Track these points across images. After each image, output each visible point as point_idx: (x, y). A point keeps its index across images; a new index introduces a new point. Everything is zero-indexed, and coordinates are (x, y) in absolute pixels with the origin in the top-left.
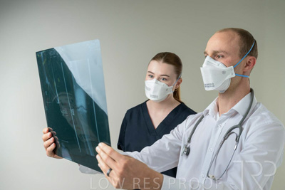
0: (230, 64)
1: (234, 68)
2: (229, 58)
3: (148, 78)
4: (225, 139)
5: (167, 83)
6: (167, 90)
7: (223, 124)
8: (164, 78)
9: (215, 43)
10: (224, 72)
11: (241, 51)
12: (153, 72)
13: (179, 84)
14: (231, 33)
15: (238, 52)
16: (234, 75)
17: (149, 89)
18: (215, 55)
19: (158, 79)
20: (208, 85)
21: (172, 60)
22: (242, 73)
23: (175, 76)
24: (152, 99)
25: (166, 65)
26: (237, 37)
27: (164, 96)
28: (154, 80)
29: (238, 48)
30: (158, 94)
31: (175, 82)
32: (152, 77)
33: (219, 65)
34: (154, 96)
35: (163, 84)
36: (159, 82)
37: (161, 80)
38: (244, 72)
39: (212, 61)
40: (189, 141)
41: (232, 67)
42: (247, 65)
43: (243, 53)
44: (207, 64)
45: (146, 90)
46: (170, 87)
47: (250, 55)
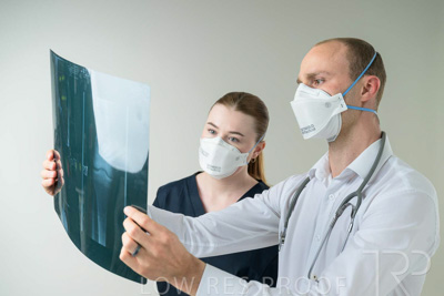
0: (337, 89)
1: (344, 97)
2: (333, 81)
3: (210, 135)
5: (240, 146)
6: (238, 159)
7: (337, 194)
9: (312, 62)
10: (328, 105)
11: (352, 69)
12: (216, 124)
13: (259, 150)
14: (336, 44)
15: (347, 70)
16: (345, 108)
17: (207, 155)
18: (313, 80)
19: (225, 138)
20: (306, 130)
21: (250, 106)
22: (360, 104)
23: (255, 135)
24: (208, 171)
25: (240, 115)
26: (344, 49)
27: (231, 170)
28: (218, 139)
29: (347, 63)
30: (221, 164)
31: (253, 146)
32: (214, 132)
33: (319, 94)
34: (214, 168)
35: (231, 148)
36: (225, 144)
37: (230, 141)
38: (363, 103)
39: (308, 90)
40: (286, 226)
41: (340, 95)
42: (366, 90)
43: (355, 73)
44: (300, 95)
45: (201, 155)
46: (243, 155)
47: (368, 73)
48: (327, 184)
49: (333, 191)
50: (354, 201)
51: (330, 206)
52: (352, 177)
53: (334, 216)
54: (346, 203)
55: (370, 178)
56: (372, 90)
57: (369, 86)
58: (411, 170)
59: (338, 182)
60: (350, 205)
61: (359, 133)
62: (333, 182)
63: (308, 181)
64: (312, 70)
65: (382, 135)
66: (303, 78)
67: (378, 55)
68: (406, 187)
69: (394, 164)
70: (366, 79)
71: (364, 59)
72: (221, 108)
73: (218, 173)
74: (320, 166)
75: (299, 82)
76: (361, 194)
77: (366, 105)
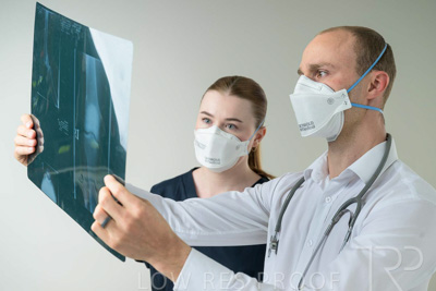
0: (341, 85)
1: (349, 94)
2: (338, 76)
3: (204, 124)
4: (334, 222)
5: (239, 134)
6: (237, 148)
7: (334, 197)
8: (231, 124)
10: (330, 101)
11: (359, 62)
12: (210, 112)
13: (259, 137)
14: (343, 33)
15: (354, 63)
16: (349, 106)
17: (203, 147)
18: (315, 72)
19: (222, 126)
20: (305, 127)
21: (246, 90)
22: (366, 102)
26: (352, 39)
28: (214, 128)
29: (354, 56)
31: (253, 132)
32: (208, 121)
33: (320, 89)
34: (213, 160)
35: (229, 136)
36: (222, 133)
37: (227, 129)
38: (369, 100)
39: (310, 83)
40: (278, 229)
41: (344, 91)
42: (373, 87)
43: (363, 66)
44: (301, 89)
46: (243, 143)
47: (377, 68)
48: (323, 186)
49: (330, 193)
50: (353, 208)
51: (327, 206)
52: (352, 180)
53: (330, 222)
54: (343, 209)
55: (371, 183)
56: (380, 87)
57: (377, 82)
58: (418, 177)
59: (336, 183)
60: (350, 211)
61: (363, 133)
62: (329, 184)
63: (302, 181)
64: (316, 61)
65: (388, 138)
66: (305, 69)
67: (389, 47)
68: (413, 195)
69: (400, 169)
70: (374, 75)
71: (373, 52)
72: (214, 94)
74: (317, 165)
75: (300, 73)
76: (360, 200)
77: (372, 104)
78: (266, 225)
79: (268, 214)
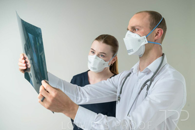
0: (144, 34)
1: (147, 38)
2: (142, 30)
3: (91, 54)
4: (142, 89)
5: (105, 59)
6: (104, 64)
7: (142, 79)
8: (102, 55)
9: (134, 21)
10: (139, 41)
11: (151, 25)
12: (94, 49)
13: (114, 60)
14: (144, 14)
15: (149, 26)
16: (147, 42)
18: (134, 29)
19: (98, 55)
20: (129, 51)
22: (154, 41)
23: (112, 54)
24: (91, 70)
25: (105, 45)
26: (148, 16)
27: (102, 69)
28: (95, 56)
29: (149, 22)
30: (96, 67)
31: (111, 59)
32: (93, 53)
33: (136, 36)
34: (94, 68)
35: (101, 59)
36: (98, 58)
37: (100, 56)
38: (155, 40)
39: (131, 33)
40: (121, 93)
41: (145, 37)
42: (157, 35)
43: (152, 26)
44: (128, 36)
45: (89, 63)
46: (107, 62)
47: (158, 27)
48: (138, 75)
49: (140, 78)
50: (148, 83)
51: (139, 83)
53: (140, 89)
54: (145, 84)
55: (156, 73)
56: (159, 34)
57: (158, 33)
58: (174, 70)
59: (143, 74)
60: (147, 85)
61: (153, 53)
62: (140, 74)
63: (130, 73)
64: (133, 25)
65: (163, 55)
66: (130, 28)
67: (163, 19)
68: (171, 78)
69: (167, 67)
70: (157, 30)
71: (157, 21)
72: (97, 42)
73: (95, 71)
74: (135, 67)
75: (128, 30)
76: (152, 80)
77: (156, 41)
78: (116, 92)
79: (117, 88)
